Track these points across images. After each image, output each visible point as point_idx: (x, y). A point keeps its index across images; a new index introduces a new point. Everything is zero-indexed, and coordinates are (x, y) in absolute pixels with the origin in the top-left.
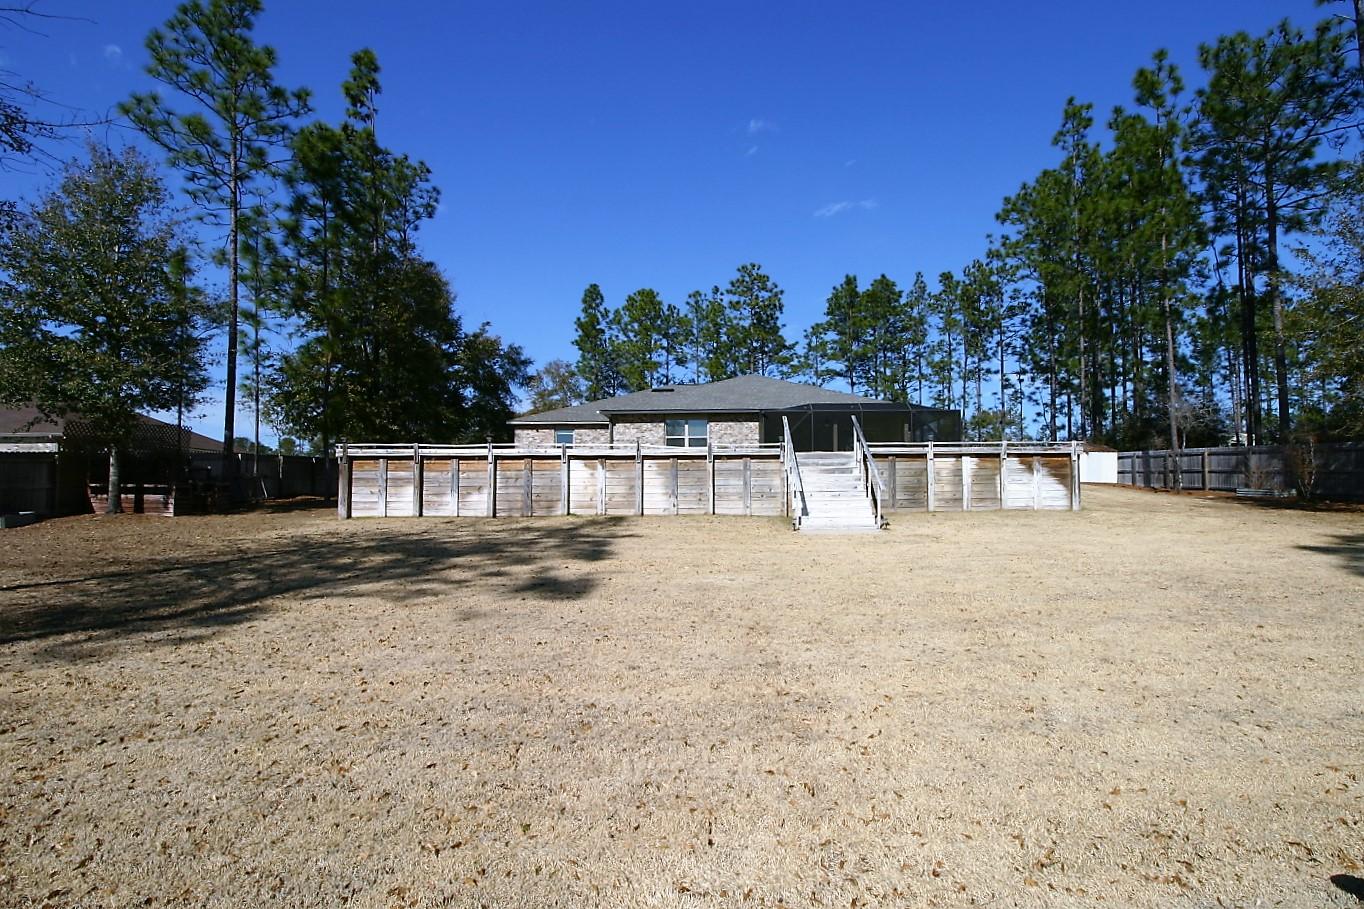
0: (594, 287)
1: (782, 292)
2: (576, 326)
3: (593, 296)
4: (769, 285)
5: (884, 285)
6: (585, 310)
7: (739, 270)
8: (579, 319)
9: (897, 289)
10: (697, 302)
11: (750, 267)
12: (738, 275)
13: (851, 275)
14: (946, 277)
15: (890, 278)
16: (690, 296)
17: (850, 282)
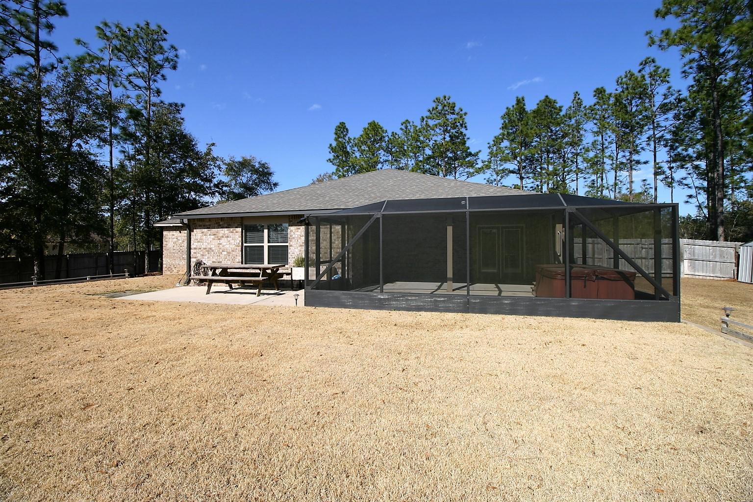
0: (343, 124)
1: (466, 114)
2: (330, 150)
3: (342, 130)
4: (457, 109)
5: (548, 103)
6: (336, 140)
7: (434, 101)
8: (331, 145)
9: (558, 105)
10: (406, 128)
11: (442, 98)
12: (434, 105)
13: (520, 97)
14: (600, 92)
15: (552, 97)
16: (402, 125)
17: (520, 102)
